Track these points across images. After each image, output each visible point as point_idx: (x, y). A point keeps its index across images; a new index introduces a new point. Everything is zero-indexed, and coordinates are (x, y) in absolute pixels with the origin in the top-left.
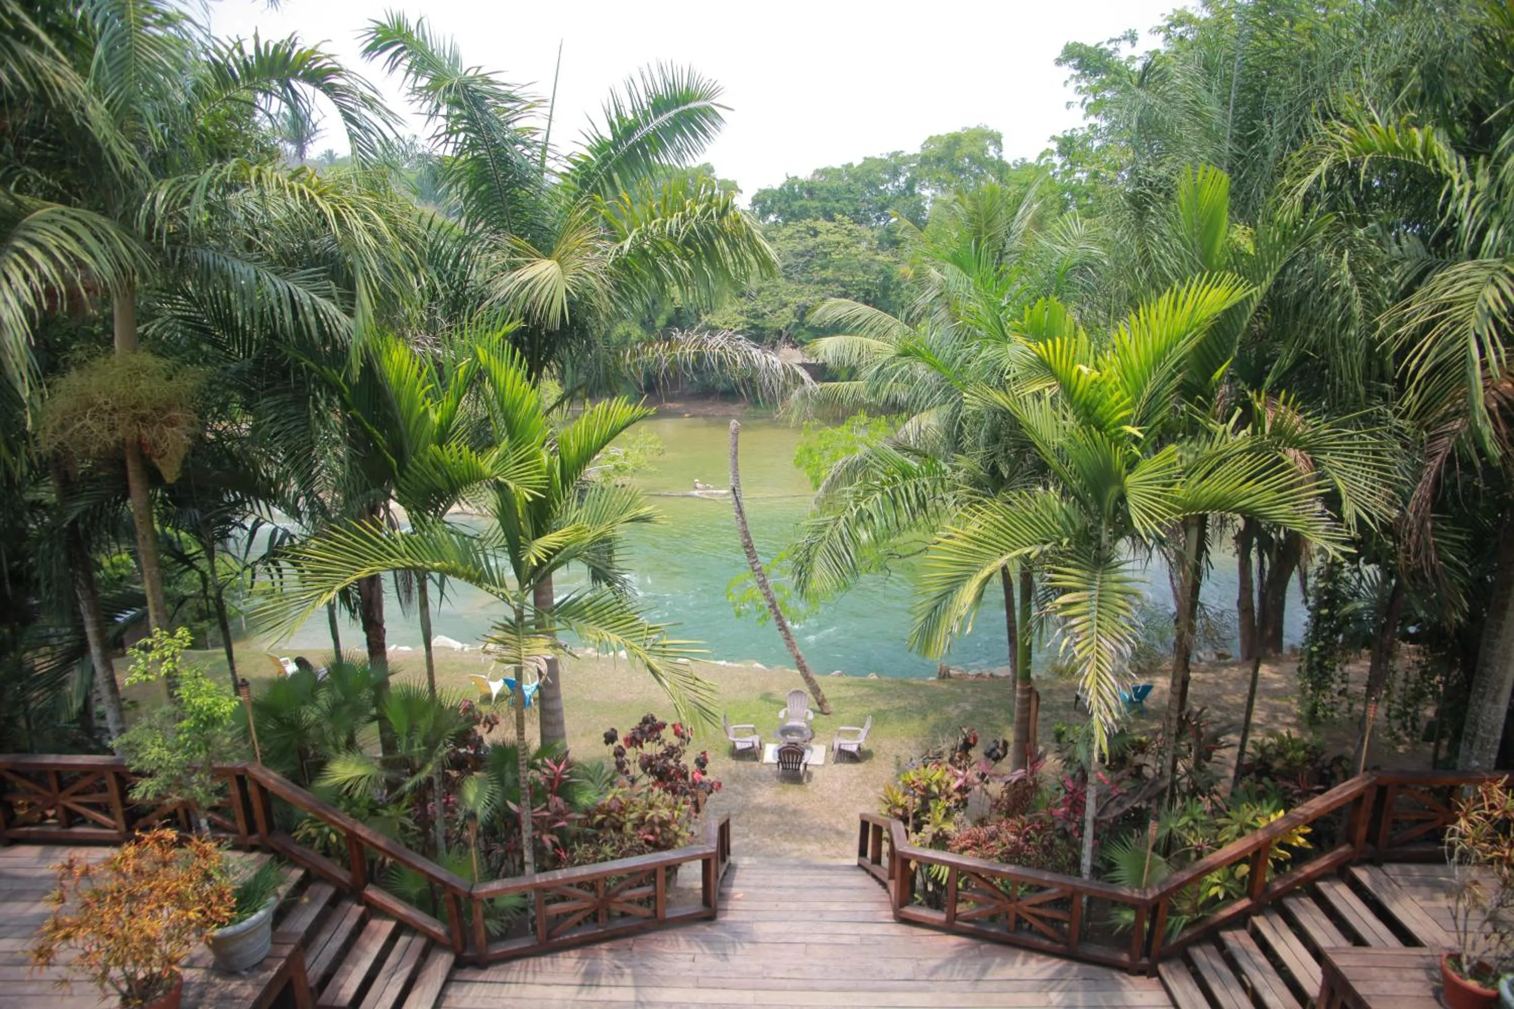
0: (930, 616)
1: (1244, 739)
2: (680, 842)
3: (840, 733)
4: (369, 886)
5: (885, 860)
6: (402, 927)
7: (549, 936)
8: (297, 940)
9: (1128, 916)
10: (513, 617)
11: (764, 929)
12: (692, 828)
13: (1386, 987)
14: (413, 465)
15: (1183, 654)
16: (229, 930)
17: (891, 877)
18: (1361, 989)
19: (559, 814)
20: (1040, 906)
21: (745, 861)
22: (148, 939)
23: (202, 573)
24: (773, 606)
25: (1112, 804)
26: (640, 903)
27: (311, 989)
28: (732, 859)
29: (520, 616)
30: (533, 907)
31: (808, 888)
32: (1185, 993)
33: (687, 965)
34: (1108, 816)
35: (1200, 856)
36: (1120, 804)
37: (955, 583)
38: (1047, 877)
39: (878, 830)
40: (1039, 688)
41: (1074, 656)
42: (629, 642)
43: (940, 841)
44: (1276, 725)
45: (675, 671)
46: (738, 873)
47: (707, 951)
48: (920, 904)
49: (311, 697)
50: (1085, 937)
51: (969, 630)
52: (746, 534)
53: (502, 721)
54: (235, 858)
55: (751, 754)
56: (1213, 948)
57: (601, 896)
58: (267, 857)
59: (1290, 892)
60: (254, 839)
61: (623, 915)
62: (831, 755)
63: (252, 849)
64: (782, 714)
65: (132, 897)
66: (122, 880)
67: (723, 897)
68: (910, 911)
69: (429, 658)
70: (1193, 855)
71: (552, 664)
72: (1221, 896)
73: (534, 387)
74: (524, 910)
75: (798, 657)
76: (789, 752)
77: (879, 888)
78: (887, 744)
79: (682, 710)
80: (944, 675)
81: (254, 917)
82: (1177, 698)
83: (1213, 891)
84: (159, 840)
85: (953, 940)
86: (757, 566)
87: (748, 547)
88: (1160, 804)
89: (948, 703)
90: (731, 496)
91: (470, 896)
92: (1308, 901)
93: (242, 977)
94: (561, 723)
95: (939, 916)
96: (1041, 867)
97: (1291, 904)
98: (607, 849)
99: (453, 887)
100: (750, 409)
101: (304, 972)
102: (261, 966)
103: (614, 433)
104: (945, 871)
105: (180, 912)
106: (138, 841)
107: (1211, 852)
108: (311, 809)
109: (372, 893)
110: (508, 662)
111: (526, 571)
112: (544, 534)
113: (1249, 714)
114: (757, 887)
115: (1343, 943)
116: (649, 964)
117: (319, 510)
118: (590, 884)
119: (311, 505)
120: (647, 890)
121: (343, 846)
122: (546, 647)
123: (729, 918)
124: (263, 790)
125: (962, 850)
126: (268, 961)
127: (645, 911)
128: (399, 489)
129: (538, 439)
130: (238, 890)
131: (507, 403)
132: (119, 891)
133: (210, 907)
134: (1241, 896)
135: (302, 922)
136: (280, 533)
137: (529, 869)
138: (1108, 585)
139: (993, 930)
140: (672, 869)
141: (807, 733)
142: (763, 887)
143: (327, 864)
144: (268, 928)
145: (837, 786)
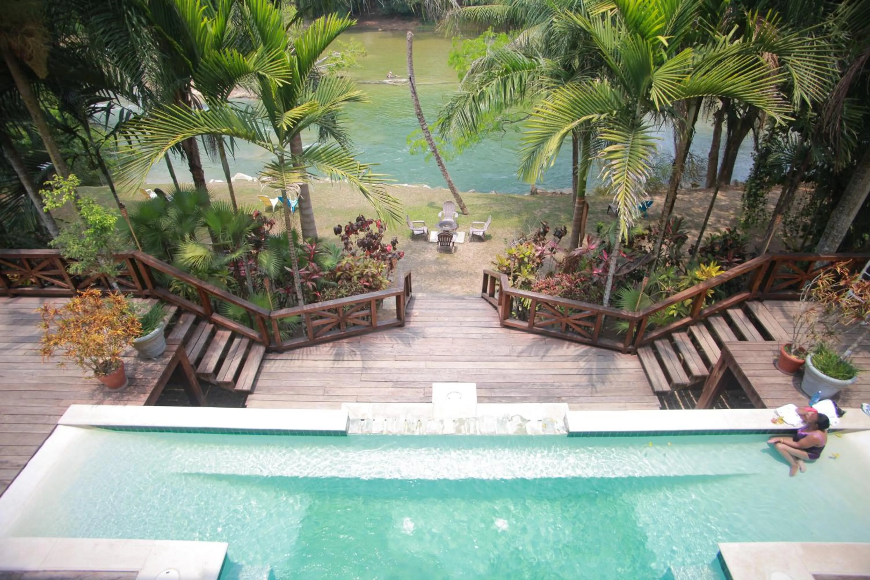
0: (530, 158)
1: (701, 233)
2: (383, 286)
3: (473, 225)
4: (214, 314)
5: (497, 296)
6: (234, 335)
7: (315, 337)
8: (179, 343)
9: (625, 325)
10: (277, 161)
11: (430, 331)
12: (390, 278)
13: (751, 360)
14: (202, 64)
15: (675, 184)
16: (142, 339)
17: (500, 304)
18: (738, 361)
19: (315, 272)
20: (579, 320)
21: (419, 295)
22: (99, 344)
23: (83, 140)
24: (435, 151)
25: (624, 268)
26: (363, 319)
27: (192, 366)
28: (413, 294)
29: (282, 160)
30: (305, 322)
31: (454, 310)
32: (650, 362)
33: (390, 349)
34: (621, 274)
35: (668, 295)
36: (628, 267)
37: (545, 139)
38: (584, 305)
39: (493, 279)
40: (588, 202)
41: (611, 183)
42: (348, 174)
43: (527, 285)
44: (719, 225)
45: (376, 192)
46: (416, 302)
47: (400, 342)
48: (515, 318)
49: (163, 213)
50: (601, 335)
51: (552, 165)
52: (418, 107)
53: (277, 223)
54: (136, 302)
55: (423, 237)
56: (667, 341)
57: (341, 315)
58: (156, 301)
59: (713, 314)
60: (147, 292)
61: (354, 325)
62: (468, 238)
63: (147, 297)
64: (440, 215)
65: (84, 324)
66: (77, 316)
67: (408, 314)
68: (509, 321)
69: (231, 187)
70: (664, 295)
71: (304, 188)
72: (675, 315)
73: (276, 7)
74: (299, 323)
75: (450, 182)
76: (444, 236)
77: (493, 310)
78: (500, 231)
79: (381, 214)
80: (534, 193)
81: (153, 333)
82: (668, 210)
83: (672, 312)
84: (91, 295)
85: (531, 336)
86: (425, 127)
87: (419, 114)
88: (649, 268)
89: (535, 209)
90: (409, 83)
91: (270, 318)
92: (721, 319)
93: (154, 361)
94: (313, 222)
95: (525, 324)
96: (582, 300)
97: (712, 320)
98: (343, 291)
99: (260, 313)
100: (421, 26)
101: (187, 358)
102: (162, 355)
103: (331, 39)
104: (528, 302)
105: (113, 331)
106: (80, 295)
107: (674, 294)
108: (175, 275)
109: (216, 317)
110: (276, 187)
111: (282, 134)
112: (292, 108)
113: (707, 219)
114: (426, 309)
115: (734, 339)
116: (369, 349)
117: (147, 95)
118: (335, 310)
119: (142, 91)
120: (366, 312)
121: (196, 293)
122: (299, 178)
123: (412, 325)
124: (146, 266)
125: (540, 290)
126: (166, 353)
127: (365, 323)
128: (195, 81)
129: (282, 45)
130: (142, 319)
131: (259, 19)
132: (77, 321)
133: (128, 328)
134: (687, 316)
135: (181, 333)
136: (126, 112)
137: (301, 302)
138: (636, 141)
139: (553, 331)
140: (379, 301)
141: (455, 225)
142: (429, 309)
143: (188, 303)
144: (162, 337)
145: (471, 254)
